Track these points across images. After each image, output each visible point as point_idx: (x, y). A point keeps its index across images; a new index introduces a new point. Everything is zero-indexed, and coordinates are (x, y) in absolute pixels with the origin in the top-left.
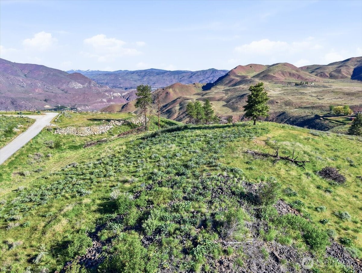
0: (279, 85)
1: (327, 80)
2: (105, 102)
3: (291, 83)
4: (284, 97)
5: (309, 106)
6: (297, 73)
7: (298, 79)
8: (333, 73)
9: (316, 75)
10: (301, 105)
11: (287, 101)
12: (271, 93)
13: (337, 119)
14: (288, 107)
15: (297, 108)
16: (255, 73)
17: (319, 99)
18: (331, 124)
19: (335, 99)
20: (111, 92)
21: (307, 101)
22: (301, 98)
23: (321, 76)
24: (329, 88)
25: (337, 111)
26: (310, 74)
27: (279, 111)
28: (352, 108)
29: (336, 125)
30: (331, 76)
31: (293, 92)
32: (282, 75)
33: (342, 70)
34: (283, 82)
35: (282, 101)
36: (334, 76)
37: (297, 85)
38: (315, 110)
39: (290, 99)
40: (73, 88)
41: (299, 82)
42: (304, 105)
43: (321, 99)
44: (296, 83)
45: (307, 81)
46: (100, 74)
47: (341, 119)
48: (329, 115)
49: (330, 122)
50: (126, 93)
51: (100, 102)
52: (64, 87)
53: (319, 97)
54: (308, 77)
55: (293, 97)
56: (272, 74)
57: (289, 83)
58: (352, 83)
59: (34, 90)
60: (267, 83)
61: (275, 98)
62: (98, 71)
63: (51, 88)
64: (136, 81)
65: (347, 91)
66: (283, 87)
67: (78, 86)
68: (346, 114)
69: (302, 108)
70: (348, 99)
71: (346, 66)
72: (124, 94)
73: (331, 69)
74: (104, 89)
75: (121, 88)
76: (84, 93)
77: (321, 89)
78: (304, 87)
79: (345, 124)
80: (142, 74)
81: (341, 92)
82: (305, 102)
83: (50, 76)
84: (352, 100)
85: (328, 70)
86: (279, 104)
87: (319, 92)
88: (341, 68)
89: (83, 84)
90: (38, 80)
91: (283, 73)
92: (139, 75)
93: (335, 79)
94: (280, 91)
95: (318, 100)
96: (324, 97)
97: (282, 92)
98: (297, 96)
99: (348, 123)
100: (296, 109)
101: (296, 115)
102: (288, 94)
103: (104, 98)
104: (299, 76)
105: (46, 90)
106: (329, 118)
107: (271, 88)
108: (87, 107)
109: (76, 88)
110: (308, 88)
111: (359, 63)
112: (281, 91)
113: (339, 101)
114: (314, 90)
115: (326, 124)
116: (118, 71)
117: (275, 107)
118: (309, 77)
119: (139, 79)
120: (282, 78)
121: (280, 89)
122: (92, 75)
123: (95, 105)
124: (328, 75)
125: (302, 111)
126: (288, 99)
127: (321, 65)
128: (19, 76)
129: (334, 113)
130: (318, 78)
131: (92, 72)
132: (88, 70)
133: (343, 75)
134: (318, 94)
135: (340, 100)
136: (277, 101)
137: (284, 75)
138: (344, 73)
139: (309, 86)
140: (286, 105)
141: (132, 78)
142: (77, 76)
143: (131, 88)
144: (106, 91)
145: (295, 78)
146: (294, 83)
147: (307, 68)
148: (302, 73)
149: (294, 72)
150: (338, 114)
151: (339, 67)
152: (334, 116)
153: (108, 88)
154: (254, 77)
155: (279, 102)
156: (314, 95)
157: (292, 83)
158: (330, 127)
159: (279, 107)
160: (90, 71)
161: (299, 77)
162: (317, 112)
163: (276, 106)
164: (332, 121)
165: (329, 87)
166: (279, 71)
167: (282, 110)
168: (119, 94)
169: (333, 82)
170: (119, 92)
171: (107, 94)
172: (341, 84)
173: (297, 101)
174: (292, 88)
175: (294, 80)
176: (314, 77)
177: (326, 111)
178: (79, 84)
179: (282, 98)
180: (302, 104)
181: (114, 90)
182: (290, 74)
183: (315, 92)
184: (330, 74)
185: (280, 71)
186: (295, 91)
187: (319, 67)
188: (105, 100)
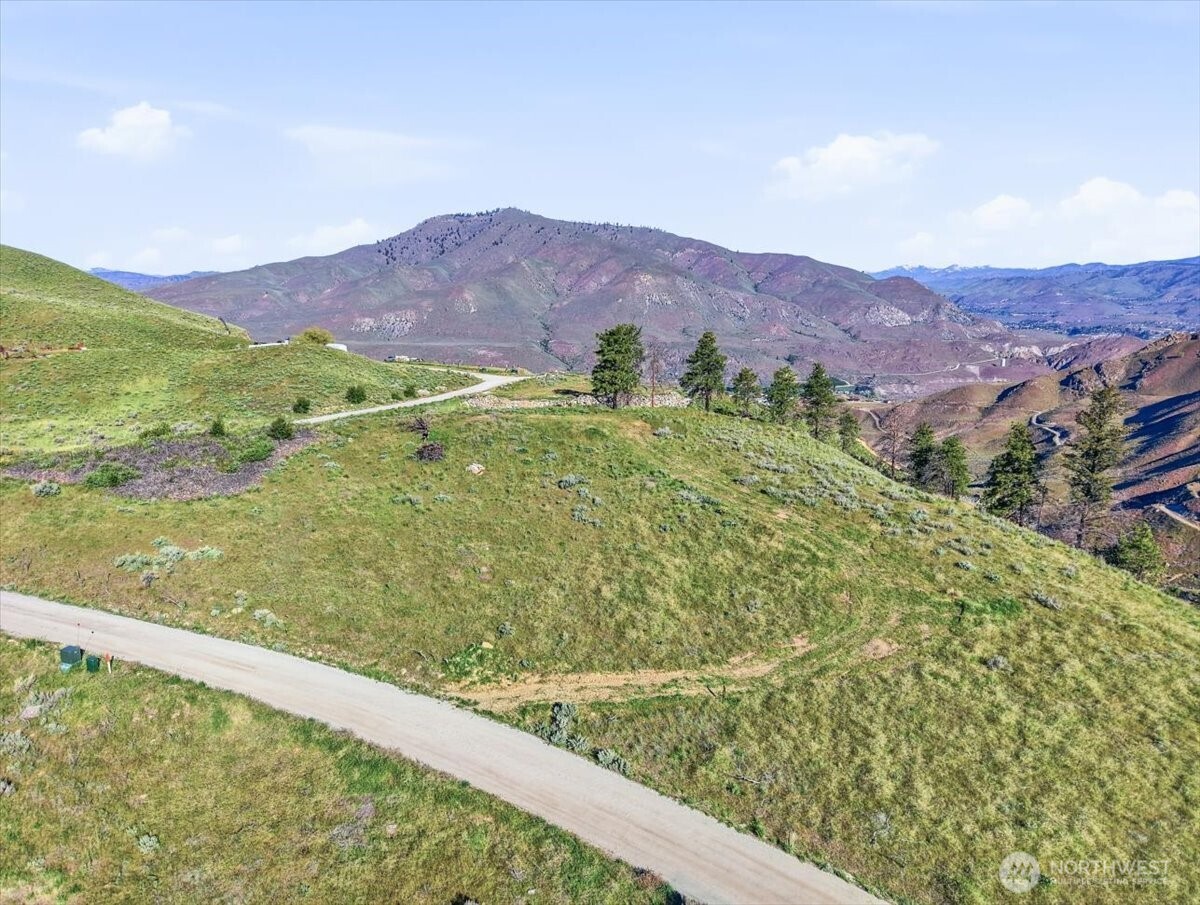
2: (973, 375)
20: (1004, 340)
40: (878, 326)
46: (986, 281)
50: (1065, 347)
51: (956, 375)
52: (854, 320)
59: (768, 329)
62: (987, 269)
63: (813, 325)
64: (1125, 304)
67: (895, 317)
72: (1054, 351)
74: (985, 329)
75: (1056, 327)
76: (908, 342)
80: (1159, 276)
83: (819, 289)
89: (912, 313)
90: (784, 299)
92: (1145, 282)
103: (972, 361)
105: (799, 328)
108: (907, 388)
109: (888, 325)
116: (1061, 267)
119: (1145, 294)
122: (960, 281)
123: (936, 382)
128: (740, 288)
131: (965, 271)
132: (950, 268)
141: (1111, 292)
142: (899, 287)
143: (1098, 329)
144: (988, 338)
153: (999, 326)
160: (957, 269)
168: (1036, 350)
170: (1037, 344)
171: (988, 348)
178: (901, 313)
181: (1022, 335)
188: (974, 369)
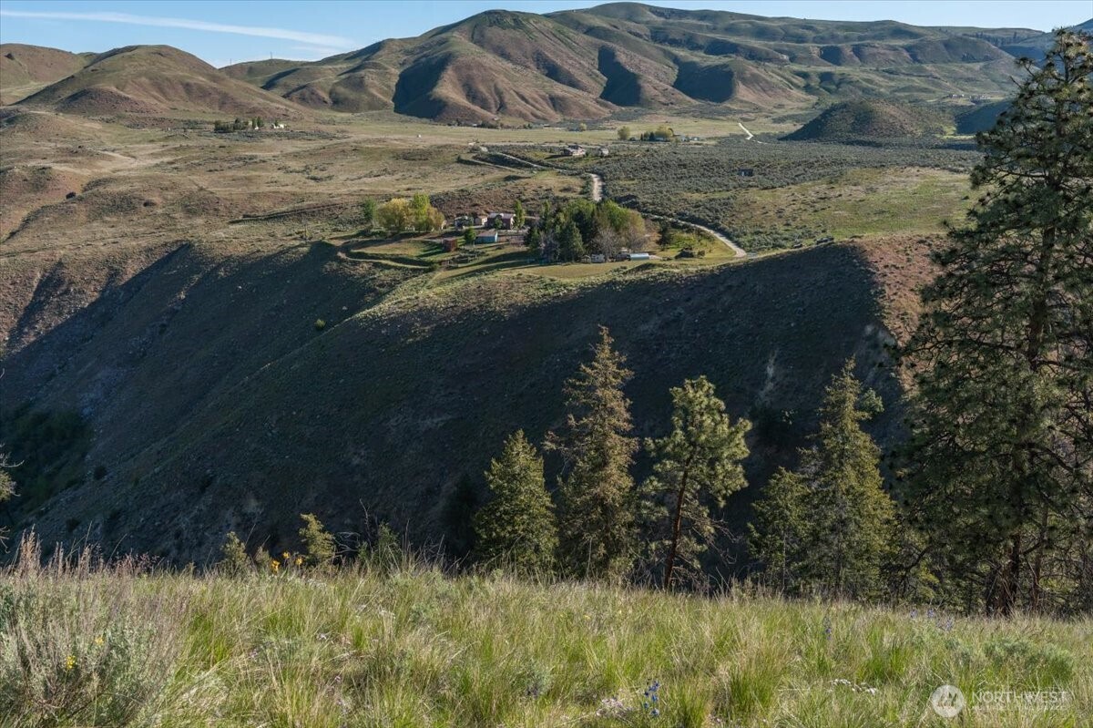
0: (147, 131)
1: (327, 114)
3: (196, 123)
4: (175, 176)
5: (284, 208)
6: (215, 85)
7: (220, 108)
8: (341, 90)
9: (284, 97)
10: (254, 208)
11: (191, 192)
12: (119, 166)
13: (398, 252)
14: (200, 221)
15: (238, 222)
16: (34, 86)
17: (315, 179)
18: (382, 276)
19: (369, 175)
21: (272, 189)
22: (249, 179)
23: (303, 100)
24: (338, 138)
25: (390, 221)
26: (264, 92)
27: (163, 239)
28: (436, 201)
29: (399, 275)
30: (338, 103)
31: (213, 155)
32: (155, 94)
33: (368, 80)
34: (162, 120)
35: (170, 195)
36: (346, 99)
37: (221, 129)
38: (311, 225)
39: (203, 184)
41: (228, 119)
42: (265, 206)
43: (321, 179)
44: (217, 123)
45: (258, 115)
47: (411, 250)
48: (369, 238)
49: (376, 265)
53: (314, 173)
54: (257, 102)
55: (214, 176)
56: (114, 89)
57: (192, 125)
58: (406, 125)
60: (97, 126)
61: (137, 185)
65: (405, 146)
66: (167, 138)
68: (424, 227)
69: (256, 219)
70: (414, 175)
71: (376, 66)
73: (330, 77)
77: (313, 145)
78: (250, 137)
79: (430, 268)
81: (384, 152)
82: (266, 196)
84: (424, 176)
85: (321, 80)
86: (160, 211)
87: (312, 154)
88: (362, 73)
91: (160, 86)
93: (353, 112)
94: (153, 155)
95: (312, 183)
96: (331, 170)
97: (166, 159)
98: (230, 173)
99: (440, 263)
100: (238, 227)
101: (237, 250)
102: (191, 168)
104: (225, 96)
106: (369, 251)
107: (113, 147)
110: (268, 141)
111: (412, 58)
112: (162, 154)
113: (387, 184)
114: (291, 146)
115: (363, 276)
117: (144, 224)
118: (262, 101)
120: (160, 106)
121: (156, 148)
124: (327, 98)
125: (260, 230)
126: (195, 188)
127: (295, 63)
129: (383, 229)
130: (294, 107)
133: (373, 96)
134: (309, 161)
135: (388, 178)
136: (147, 197)
137: (161, 90)
138: (374, 91)
139: (269, 136)
140: (190, 212)
145: (210, 105)
146: (209, 123)
147: (250, 70)
148: (233, 86)
149: (202, 80)
150: (397, 233)
151: (354, 70)
152: (383, 239)
154: (29, 99)
155: (156, 199)
156: (293, 164)
157: (202, 122)
158: (381, 286)
159: (160, 221)
161: (224, 101)
162: (318, 230)
163: (148, 220)
164: (384, 262)
165: (340, 135)
166: (140, 75)
167: (174, 237)
169: (348, 122)
172: (372, 126)
173: (236, 191)
174: (204, 141)
175: (208, 114)
176: (281, 103)
177: (350, 222)
179: (167, 183)
180: (256, 203)
182: (187, 87)
183: (296, 156)
184: (330, 93)
185: (146, 74)
186: (221, 154)
187: (291, 70)
